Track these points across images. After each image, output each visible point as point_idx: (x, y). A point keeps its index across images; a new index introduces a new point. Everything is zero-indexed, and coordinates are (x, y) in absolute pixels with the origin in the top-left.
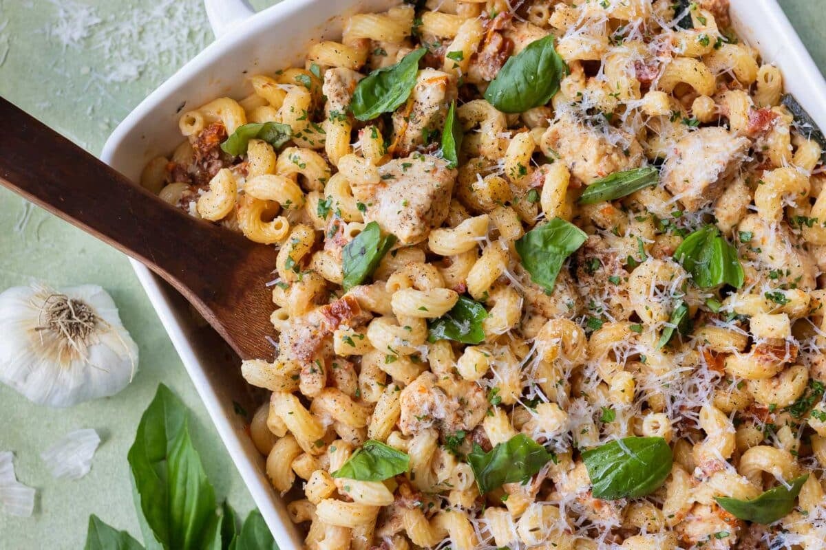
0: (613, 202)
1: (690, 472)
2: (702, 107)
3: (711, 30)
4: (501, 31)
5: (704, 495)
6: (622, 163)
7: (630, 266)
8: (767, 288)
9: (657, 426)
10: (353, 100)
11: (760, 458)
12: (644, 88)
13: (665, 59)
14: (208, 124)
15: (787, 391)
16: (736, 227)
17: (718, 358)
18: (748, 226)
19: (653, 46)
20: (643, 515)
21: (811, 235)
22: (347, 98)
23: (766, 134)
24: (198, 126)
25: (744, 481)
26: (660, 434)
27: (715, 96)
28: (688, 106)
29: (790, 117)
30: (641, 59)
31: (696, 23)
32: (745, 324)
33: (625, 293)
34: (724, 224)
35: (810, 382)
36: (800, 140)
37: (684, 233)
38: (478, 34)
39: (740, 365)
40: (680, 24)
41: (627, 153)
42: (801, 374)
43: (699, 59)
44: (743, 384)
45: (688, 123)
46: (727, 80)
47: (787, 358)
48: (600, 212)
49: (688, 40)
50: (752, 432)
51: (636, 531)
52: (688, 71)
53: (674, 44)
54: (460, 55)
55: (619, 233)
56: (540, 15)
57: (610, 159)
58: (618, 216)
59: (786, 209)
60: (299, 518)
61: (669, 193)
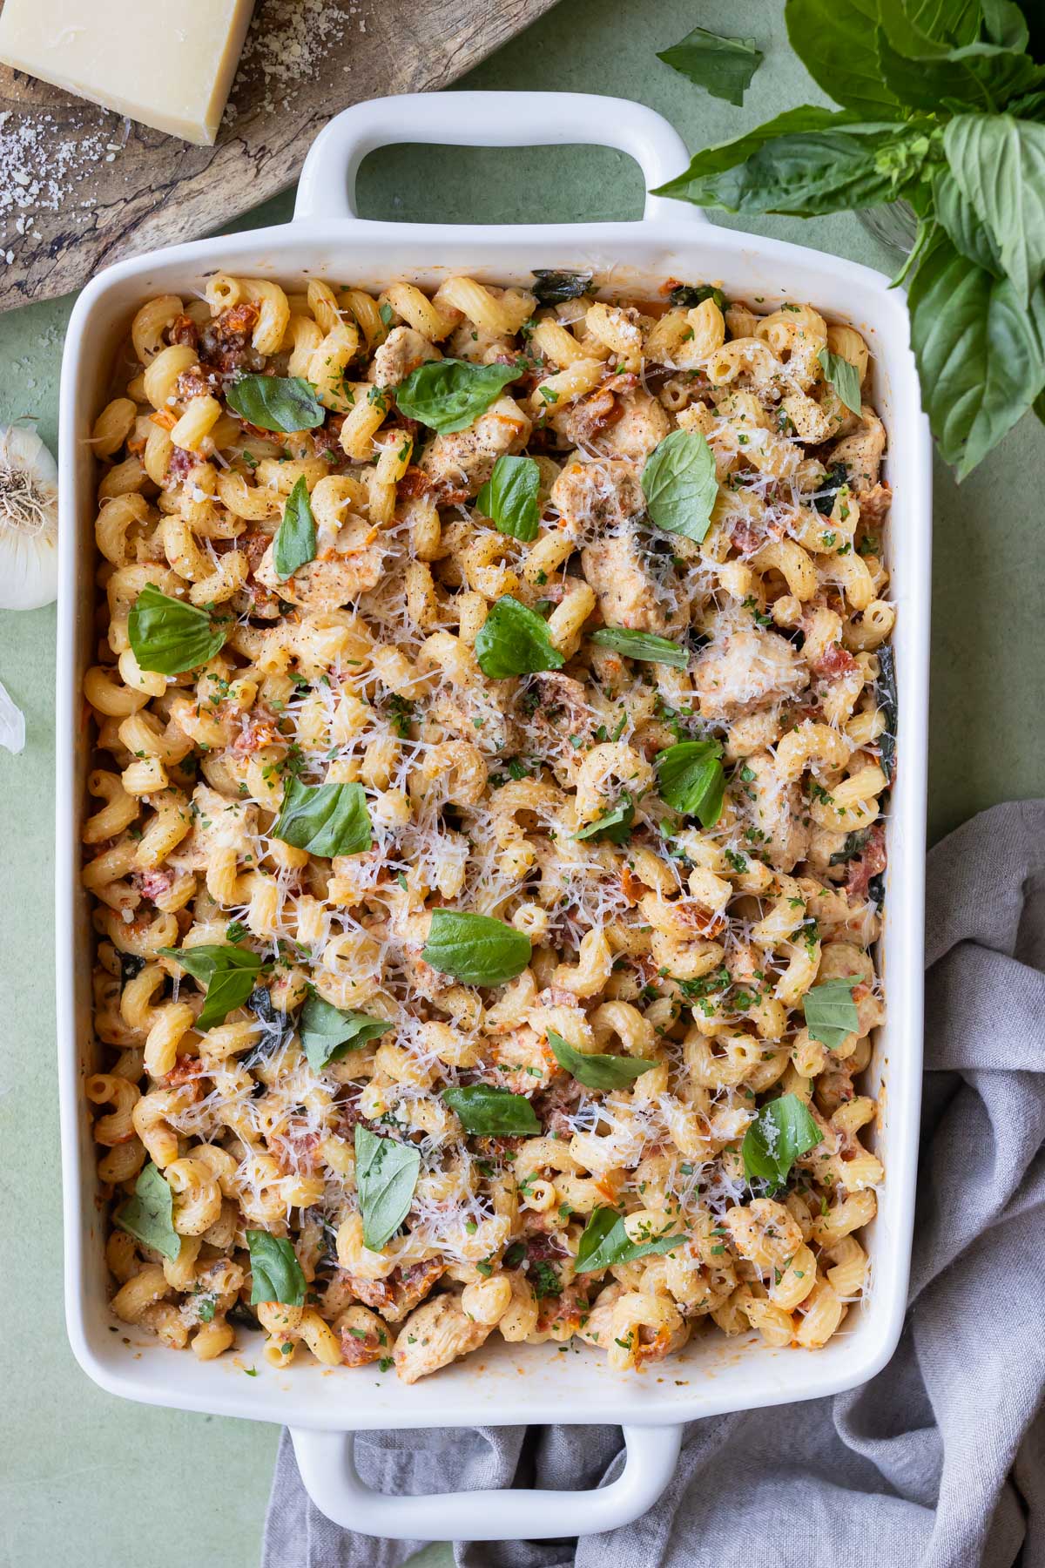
0: (626, 659)
1: (540, 987)
2: (785, 611)
3: (846, 531)
4: (616, 395)
5: (541, 1020)
6: (656, 625)
7: (599, 737)
8: (733, 845)
9: (531, 921)
10: (405, 383)
11: (620, 1017)
12: (734, 553)
13: (775, 536)
14: (242, 302)
15: (688, 964)
16: (744, 760)
17: (638, 888)
18: (757, 765)
19: (770, 513)
20: (462, 1005)
21: (820, 814)
22: (397, 377)
23: (832, 682)
24: (229, 301)
25: (587, 1030)
26: (529, 931)
27: (807, 606)
28: (772, 599)
29: (874, 674)
30: (749, 520)
31: (836, 512)
32: (687, 870)
33: (578, 762)
34: (734, 748)
35: (721, 967)
36: (870, 705)
37: (684, 734)
38: (588, 383)
39: (655, 910)
40: (819, 502)
41: (669, 617)
42: (715, 954)
43: (812, 555)
44: (650, 930)
45: (758, 616)
46: (832, 595)
47: (706, 931)
48: (607, 661)
49: (814, 529)
50: (629, 986)
51: (446, 1018)
52: (792, 564)
53: (795, 525)
54: (556, 397)
55: (612, 697)
56: (675, 396)
57: (645, 615)
58: (623, 676)
59: (807, 773)
60: (98, 792)
61: (692, 682)
